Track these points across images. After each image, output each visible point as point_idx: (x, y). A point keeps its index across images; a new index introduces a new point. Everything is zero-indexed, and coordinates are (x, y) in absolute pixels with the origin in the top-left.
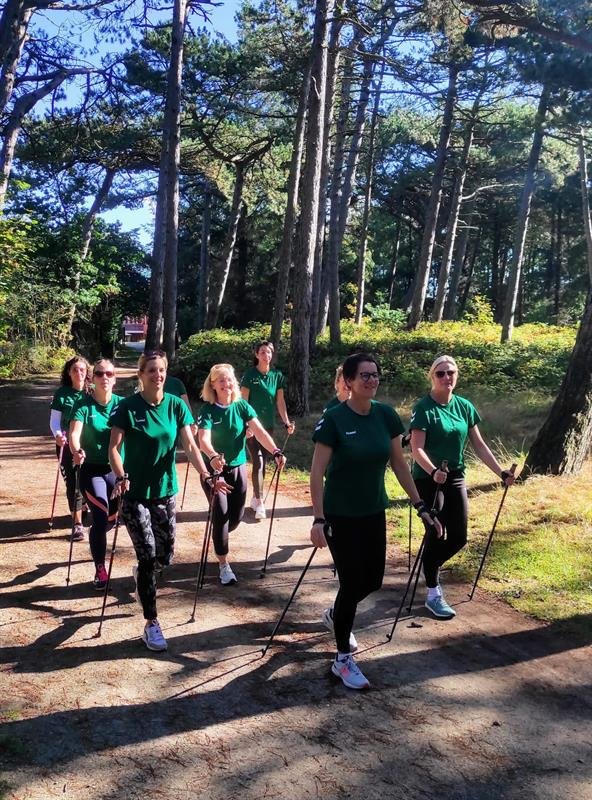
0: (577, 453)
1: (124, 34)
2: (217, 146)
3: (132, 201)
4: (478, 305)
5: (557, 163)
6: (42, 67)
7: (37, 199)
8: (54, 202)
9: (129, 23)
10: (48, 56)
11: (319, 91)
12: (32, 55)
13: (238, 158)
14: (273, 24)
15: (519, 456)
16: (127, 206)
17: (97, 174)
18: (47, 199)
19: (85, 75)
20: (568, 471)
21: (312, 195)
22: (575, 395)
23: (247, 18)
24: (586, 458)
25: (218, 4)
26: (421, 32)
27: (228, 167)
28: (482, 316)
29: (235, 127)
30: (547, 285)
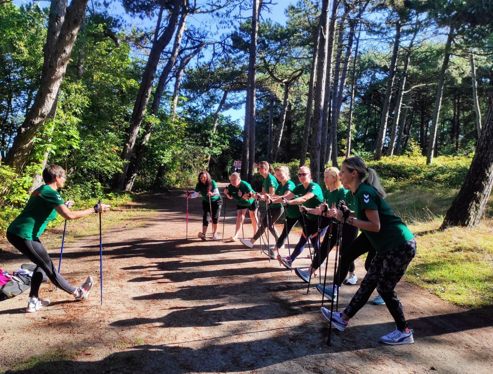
0: (477, 214)
1: (230, 24)
2: (276, 75)
3: (236, 106)
4: (412, 146)
5: (457, 72)
6: (193, 43)
7: (193, 107)
8: (201, 108)
9: (232, 18)
10: (196, 38)
11: (325, 34)
12: (189, 38)
13: (286, 80)
14: (304, 12)
15: (439, 217)
16: (234, 109)
17: (220, 93)
18: (198, 107)
19: (213, 45)
20: (472, 224)
21: (321, 88)
22: (475, 181)
23: (290, 11)
24: (482, 218)
25: (275, 4)
26: (381, 9)
27: (282, 86)
28: (415, 153)
29: (285, 66)
30: (452, 137)
